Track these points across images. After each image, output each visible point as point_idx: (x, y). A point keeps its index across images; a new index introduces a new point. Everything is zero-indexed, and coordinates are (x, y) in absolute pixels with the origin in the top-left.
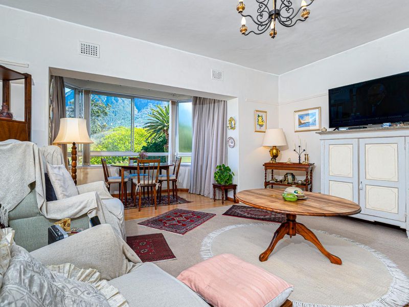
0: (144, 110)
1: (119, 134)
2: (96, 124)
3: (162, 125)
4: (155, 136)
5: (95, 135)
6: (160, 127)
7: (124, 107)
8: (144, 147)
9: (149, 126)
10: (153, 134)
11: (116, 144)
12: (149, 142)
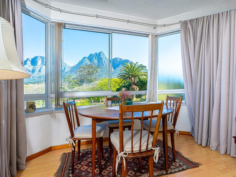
0: (117, 69)
1: (103, 82)
2: (92, 78)
3: (128, 74)
4: (124, 82)
5: (92, 83)
6: (127, 76)
7: (106, 68)
8: (118, 88)
9: (120, 76)
10: (123, 80)
11: (102, 87)
12: (120, 86)
